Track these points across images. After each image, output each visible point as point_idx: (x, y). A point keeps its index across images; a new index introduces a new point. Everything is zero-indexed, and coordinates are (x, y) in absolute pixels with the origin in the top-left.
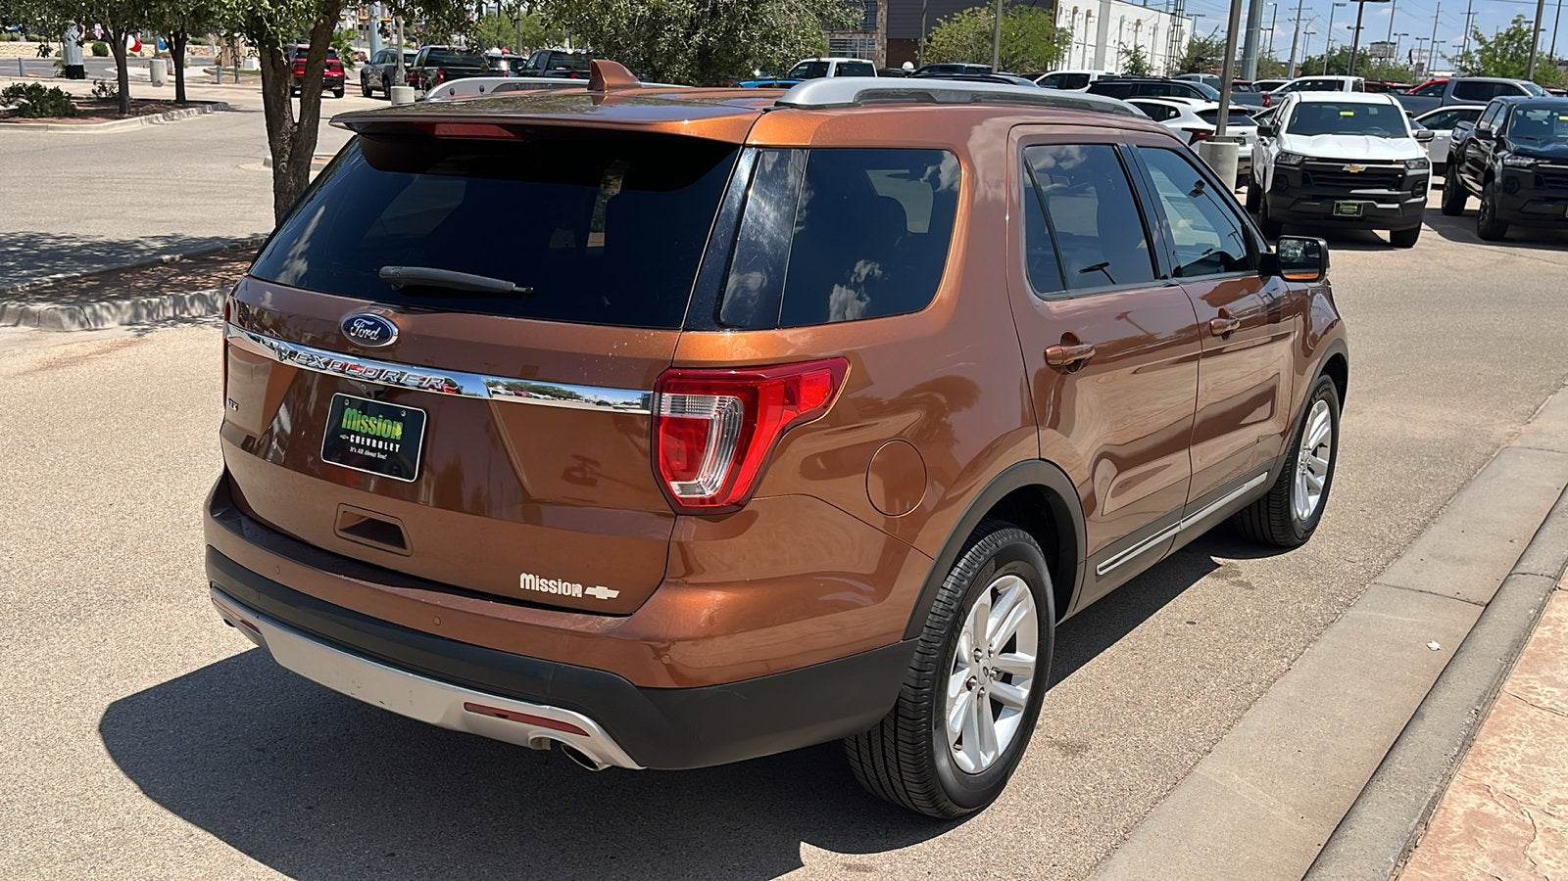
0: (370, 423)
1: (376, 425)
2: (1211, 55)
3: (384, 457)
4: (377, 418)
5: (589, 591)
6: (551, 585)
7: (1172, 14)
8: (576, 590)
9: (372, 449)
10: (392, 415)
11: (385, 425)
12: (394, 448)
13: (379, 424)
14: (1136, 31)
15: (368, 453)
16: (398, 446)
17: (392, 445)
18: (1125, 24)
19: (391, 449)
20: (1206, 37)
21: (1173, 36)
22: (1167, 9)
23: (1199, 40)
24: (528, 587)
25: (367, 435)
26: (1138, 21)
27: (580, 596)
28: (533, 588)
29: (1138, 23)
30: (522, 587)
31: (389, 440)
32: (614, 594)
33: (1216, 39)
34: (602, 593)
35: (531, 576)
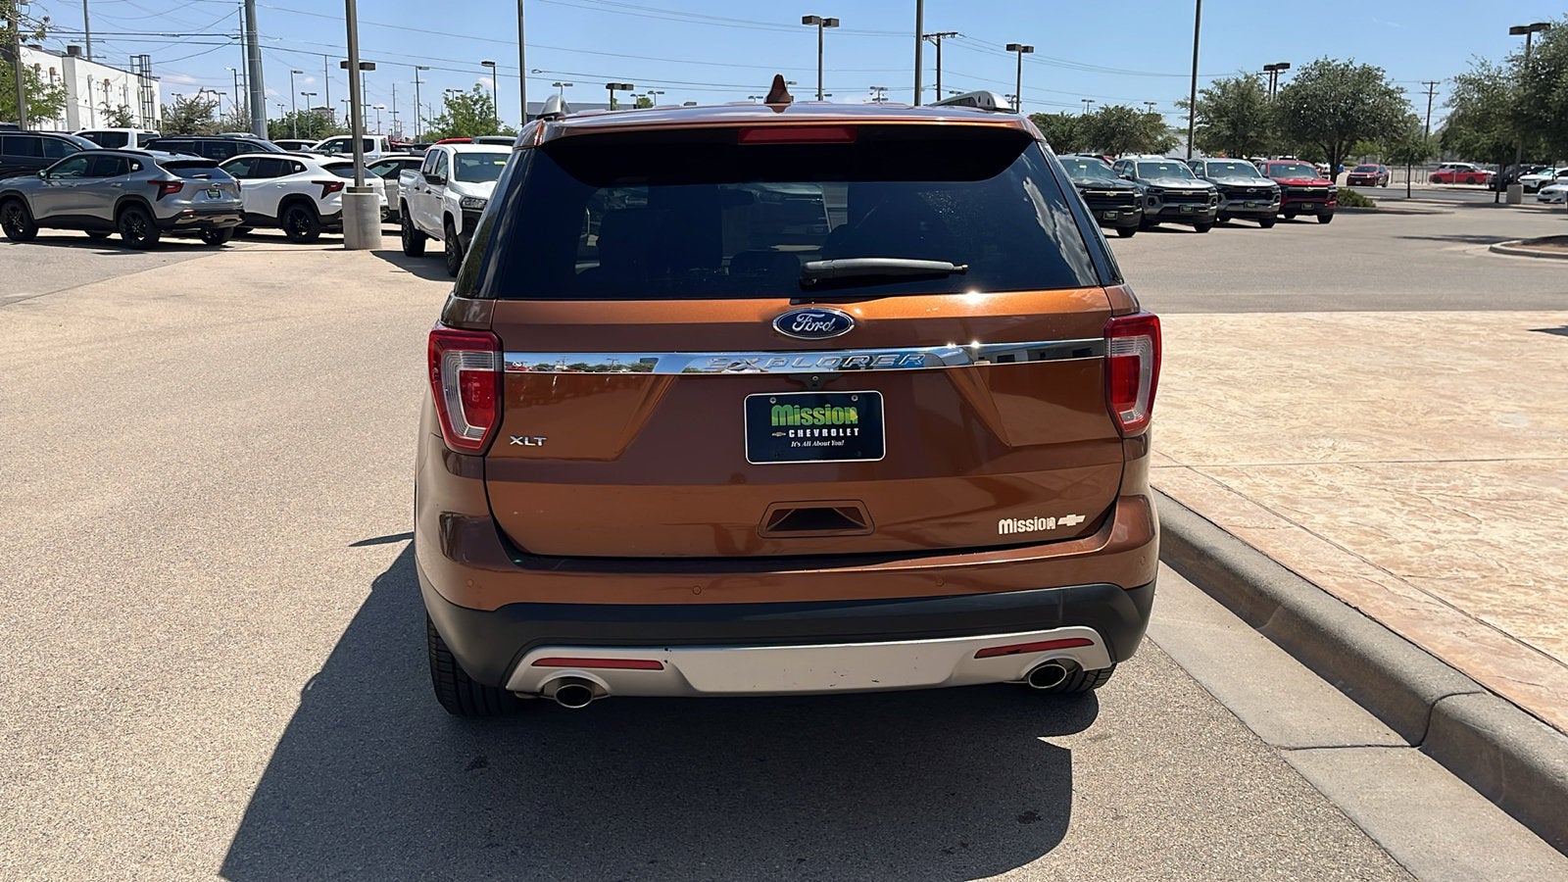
0: (816, 414)
1: (824, 415)
2: (201, 116)
3: (840, 444)
4: (824, 408)
5: (1061, 521)
6: (1028, 524)
7: (139, 75)
8: (1051, 523)
9: (821, 438)
10: (844, 402)
11: (835, 413)
12: (853, 432)
13: (828, 413)
14: (106, 91)
15: (818, 444)
16: (856, 430)
17: (848, 430)
18: (93, 84)
19: (849, 434)
20: (193, 99)
21: (143, 97)
22: (132, 70)
23: (185, 101)
24: (1006, 532)
25: (813, 427)
26: (106, 80)
27: (1054, 528)
28: (1011, 531)
29: (107, 82)
30: (1001, 532)
31: (844, 426)
32: (1081, 519)
33: (202, 101)
34: (1071, 520)
35: (1009, 521)
